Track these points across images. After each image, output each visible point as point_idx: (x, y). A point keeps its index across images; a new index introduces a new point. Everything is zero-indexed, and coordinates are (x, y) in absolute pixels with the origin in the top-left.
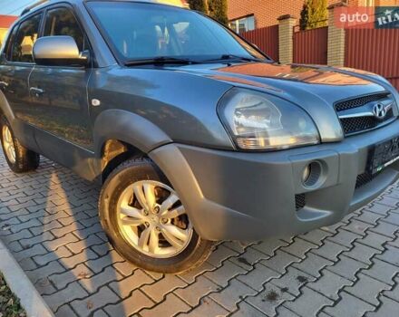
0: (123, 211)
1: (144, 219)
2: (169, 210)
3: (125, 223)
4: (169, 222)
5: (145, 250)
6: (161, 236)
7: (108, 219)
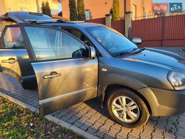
0: (114, 105)
1: (121, 109)
2: (130, 106)
3: (114, 109)
4: (130, 110)
5: (121, 119)
6: (127, 115)
7: (109, 107)
